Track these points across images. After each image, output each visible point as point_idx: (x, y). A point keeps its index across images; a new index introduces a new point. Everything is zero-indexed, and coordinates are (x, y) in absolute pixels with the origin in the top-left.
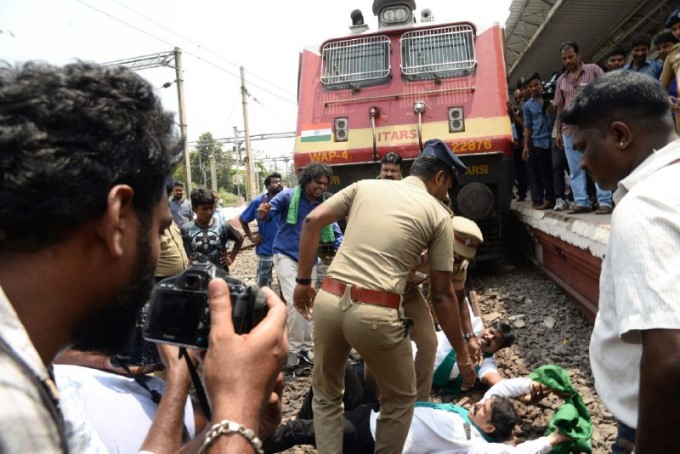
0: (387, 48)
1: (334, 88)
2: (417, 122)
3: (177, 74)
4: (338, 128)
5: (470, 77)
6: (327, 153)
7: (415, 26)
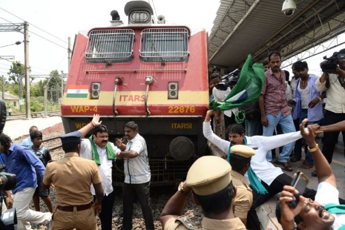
0: (132, 38)
1: (94, 62)
2: (145, 90)
3: (25, 38)
4: (93, 90)
5: (184, 62)
6: (83, 107)
7: (153, 25)
